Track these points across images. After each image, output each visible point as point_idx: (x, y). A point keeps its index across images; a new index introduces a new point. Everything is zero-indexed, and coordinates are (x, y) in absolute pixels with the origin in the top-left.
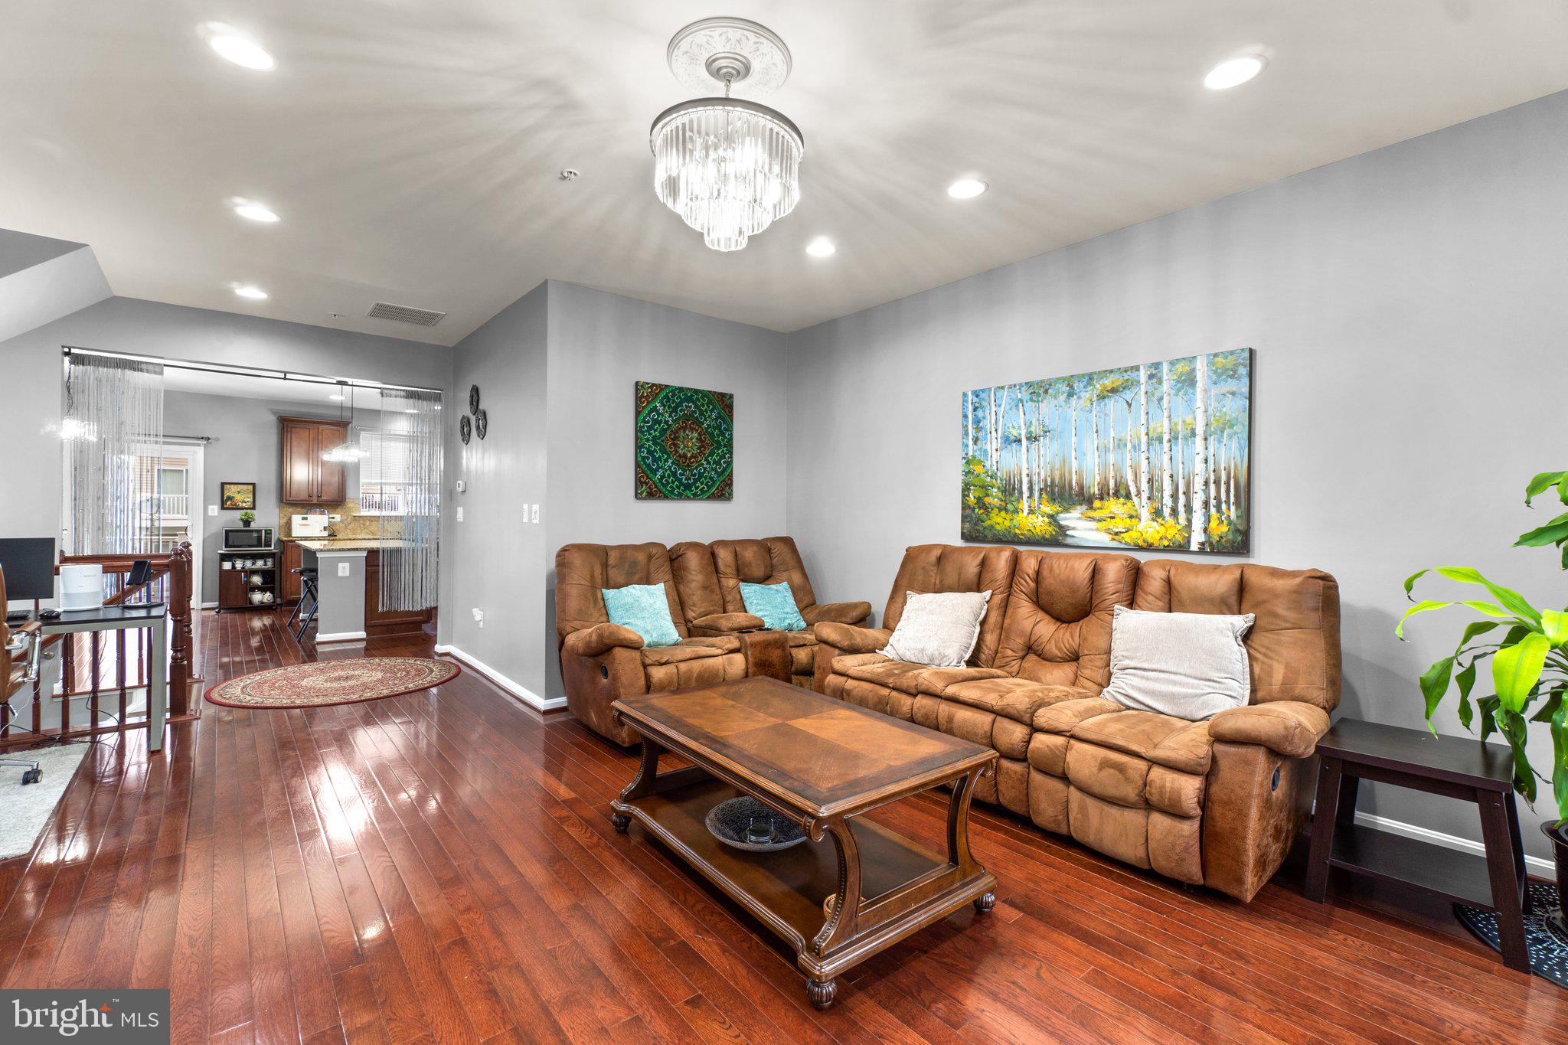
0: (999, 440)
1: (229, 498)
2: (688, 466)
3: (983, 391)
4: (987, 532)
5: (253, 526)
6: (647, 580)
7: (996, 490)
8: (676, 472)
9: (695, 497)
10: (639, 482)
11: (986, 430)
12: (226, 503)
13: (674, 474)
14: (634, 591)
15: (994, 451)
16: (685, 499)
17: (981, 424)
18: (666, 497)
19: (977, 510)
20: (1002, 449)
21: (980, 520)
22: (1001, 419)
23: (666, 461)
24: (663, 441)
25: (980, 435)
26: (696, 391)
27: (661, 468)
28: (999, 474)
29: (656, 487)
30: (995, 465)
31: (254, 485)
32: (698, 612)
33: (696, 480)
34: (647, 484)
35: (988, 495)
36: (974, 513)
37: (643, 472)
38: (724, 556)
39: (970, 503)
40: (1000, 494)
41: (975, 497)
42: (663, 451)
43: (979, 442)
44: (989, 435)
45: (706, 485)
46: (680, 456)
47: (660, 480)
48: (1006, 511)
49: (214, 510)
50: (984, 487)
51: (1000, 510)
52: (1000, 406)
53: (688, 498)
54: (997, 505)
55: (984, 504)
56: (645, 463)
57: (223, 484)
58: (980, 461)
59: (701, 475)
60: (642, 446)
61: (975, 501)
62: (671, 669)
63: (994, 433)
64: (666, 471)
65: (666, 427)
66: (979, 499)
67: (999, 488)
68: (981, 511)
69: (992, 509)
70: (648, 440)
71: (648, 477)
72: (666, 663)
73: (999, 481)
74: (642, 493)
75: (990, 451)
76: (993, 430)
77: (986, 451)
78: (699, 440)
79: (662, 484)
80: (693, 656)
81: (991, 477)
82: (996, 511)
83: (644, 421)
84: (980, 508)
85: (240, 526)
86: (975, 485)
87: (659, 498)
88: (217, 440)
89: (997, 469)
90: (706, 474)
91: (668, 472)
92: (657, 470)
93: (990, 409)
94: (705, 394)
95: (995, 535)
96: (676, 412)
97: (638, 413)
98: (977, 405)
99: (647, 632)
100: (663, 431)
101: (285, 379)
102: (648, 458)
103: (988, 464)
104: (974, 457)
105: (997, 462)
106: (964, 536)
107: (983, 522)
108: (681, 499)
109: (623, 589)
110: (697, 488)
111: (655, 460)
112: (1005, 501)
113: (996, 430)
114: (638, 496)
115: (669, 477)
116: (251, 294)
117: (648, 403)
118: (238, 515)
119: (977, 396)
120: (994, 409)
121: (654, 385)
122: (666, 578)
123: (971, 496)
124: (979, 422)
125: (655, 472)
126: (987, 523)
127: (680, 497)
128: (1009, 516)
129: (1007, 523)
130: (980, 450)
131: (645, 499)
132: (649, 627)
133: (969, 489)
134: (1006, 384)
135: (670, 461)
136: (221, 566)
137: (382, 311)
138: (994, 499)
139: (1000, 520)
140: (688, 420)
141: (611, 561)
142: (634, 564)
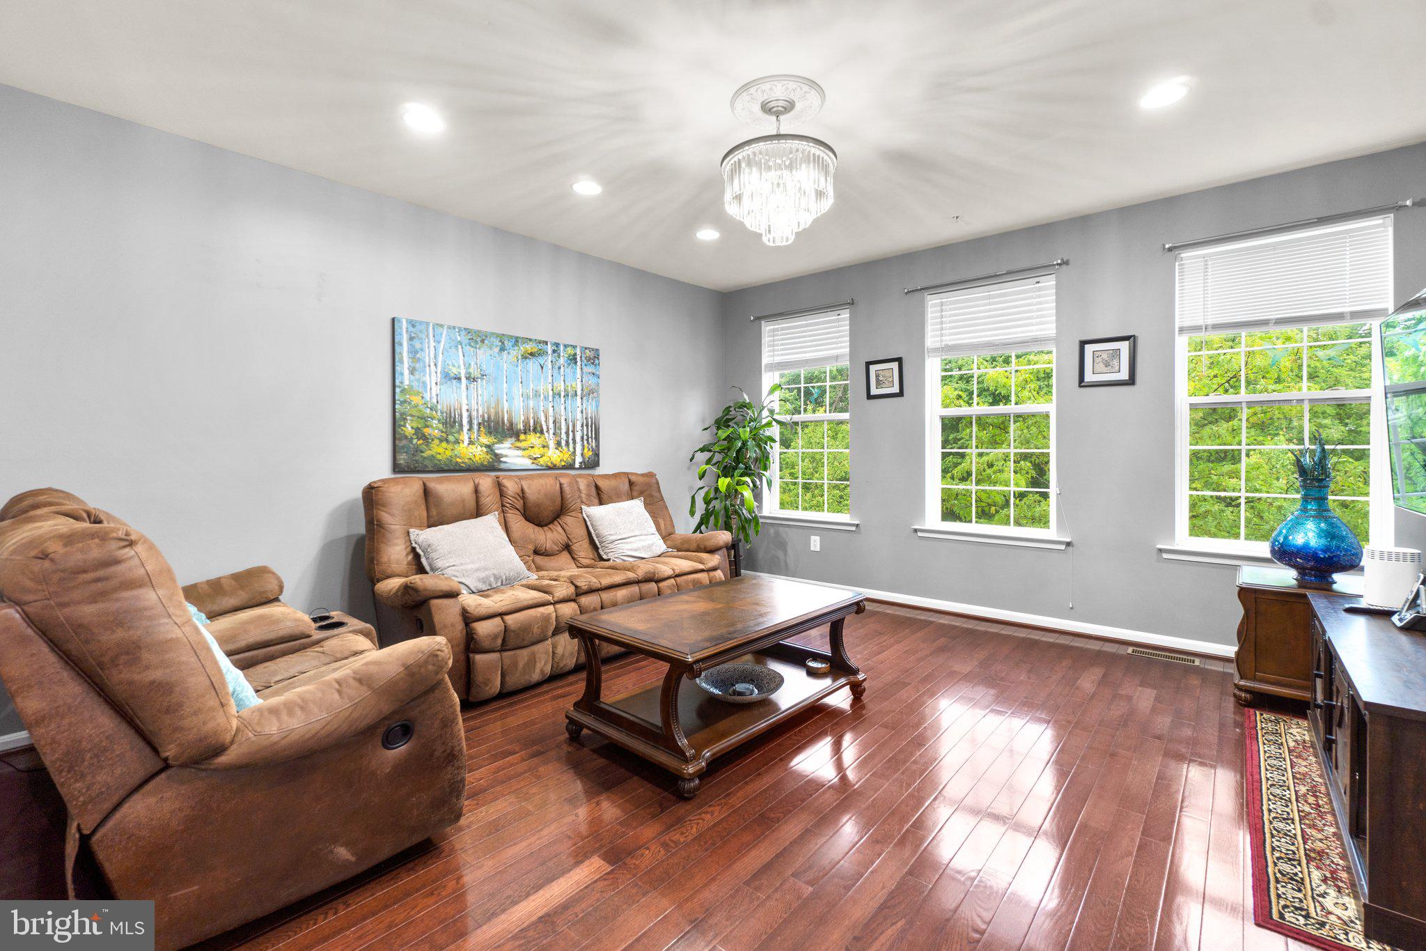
0: (439, 375)
3: (421, 323)
4: (426, 462)
7: (436, 422)
11: (424, 362)
15: (433, 384)
17: (418, 356)
19: (415, 441)
20: (441, 384)
21: (418, 450)
22: (441, 355)
25: (417, 366)
28: (439, 407)
30: (435, 398)
35: (427, 426)
36: (412, 443)
39: (407, 434)
40: (440, 426)
41: (412, 428)
43: (417, 373)
44: (427, 368)
48: (447, 441)
50: (423, 418)
51: (441, 441)
52: (439, 342)
54: (438, 436)
55: (424, 436)
58: (418, 393)
61: (413, 431)
63: (433, 367)
66: (417, 430)
67: (439, 421)
68: (421, 442)
69: (433, 440)
73: (439, 414)
75: (429, 384)
76: (432, 364)
77: (424, 383)
81: (431, 409)
82: (437, 441)
84: (419, 439)
86: (412, 416)
89: (437, 402)
93: (429, 343)
95: (436, 465)
98: (413, 335)
103: (427, 396)
104: (411, 387)
105: (437, 395)
106: (394, 468)
107: (422, 452)
112: (446, 433)
113: (435, 365)
119: (413, 326)
120: (432, 344)
123: (407, 425)
124: (416, 352)
126: (427, 453)
128: (450, 447)
129: (449, 453)
130: (419, 380)
133: (405, 419)
134: (447, 323)
138: (434, 430)
139: (441, 450)
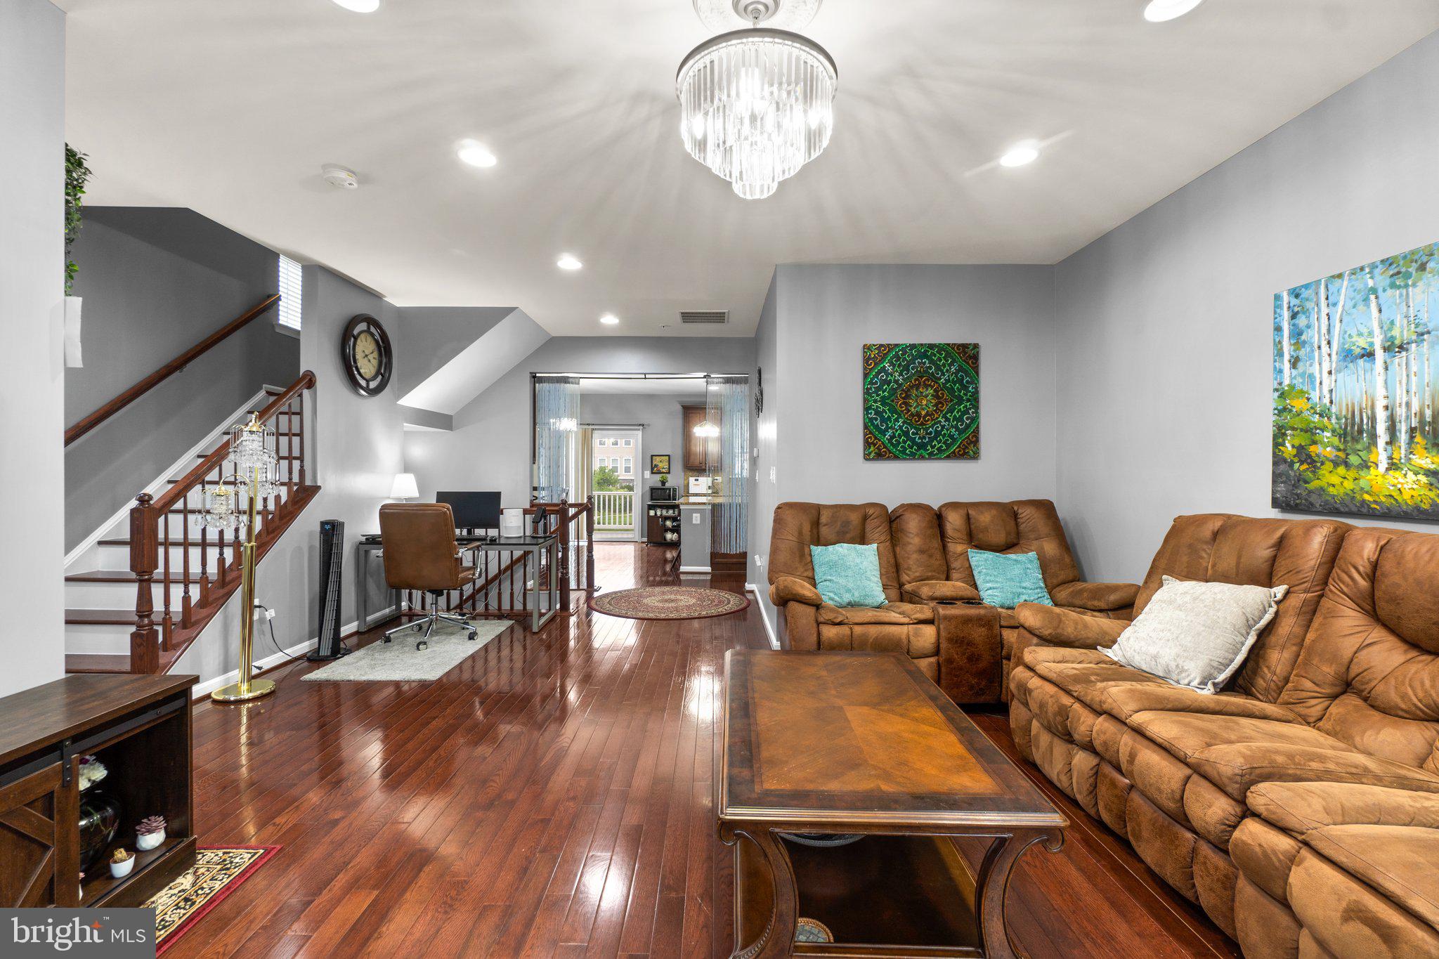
0: (1334, 357)
1: (656, 466)
2: (922, 424)
3: (1307, 286)
4: (1313, 498)
5: (667, 485)
6: (862, 540)
7: (1329, 434)
8: (908, 432)
9: (931, 456)
10: (867, 444)
11: (1312, 345)
12: (654, 470)
13: (906, 433)
14: (841, 550)
15: (1325, 374)
16: (918, 459)
17: (1303, 337)
18: (896, 458)
19: (1296, 466)
20: (1338, 371)
21: (1301, 480)
22: (1338, 325)
23: (897, 420)
24: (893, 401)
25: (1302, 353)
26: (931, 346)
27: (891, 428)
28: (1334, 409)
29: (885, 447)
30: (1328, 396)
31: (669, 456)
32: (912, 577)
33: (931, 440)
34: (875, 445)
35: (1314, 443)
36: (1292, 469)
37: (871, 433)
38: (954, 521)
39: (1286, 455)
40: (1336, 440)
41: (1293, 446)
42: (893, 411)
43: (1300, 365)
44: (1316, 354)
45: (945, 443)
46: (912, 415)
47: (890, 440)
48: (1347, 465)
49: (647, 474)
50: (1309, 430)
51: (1336, 464)
52: (1335, 305)
53: (922, 458)
54: (1331, 456)
55: (1310, 456)
56: (873, 424)
57: (652, 456)
58: (1302, 392)
59: (938, 433)
60: (870, 408)
61: (1294, 452)
62: (844, 630)
63: (1325, 349)
64: (897, 431)
65: (895, 386)
66: (1300, 449)
67: (1333, 431)
68: (1305, 466)
69: (1323, 463)
70: (875, 401)
71: (876, 438)
72: (840, 624)
73: (1334, 421)
74: (870, 453)
75: (1317, 376)
76: (1324, 343)
77: (1311, 376)
78: (936, 396)
79: (892, 444)
80: (873, 620)
81: (1321, 415)
82: (1329, 466)
83: (871, 383)
84: (1302, 463)
85: (659, 485)
86: (1294, 429)
87: (889, 458)
88: (649, 425)
89: (1331, 402)
90: (945, 431)
91: (899, 432)
92: (886, 430)
93: (1319, 311)
94: (941, 348)
95: (1326, 502)
96: (908, 370)
97: (866, 376)
98: (1296, 309)
99: (848, 591)
100: (893, 391)
101: (645, 378)
102: (876, 419)
103: (1315, 396)
104: (1292, 387)
105: (1331, 391)
106: (1276, 503)
107: (1306, 482)
108: (914, 459)
109: (830, 548)
110: (933, 447)
111: (883, 420)
112: (1344, 450)
113: (1329, 343)
114: (867, 457)
115: (900, 436)
116: (610, 320)
117: (876, 364)
118: (658, 477)
119: (1297, 296)
120: (1324, 310)
121: (881, 345)
122: (883, 538)
123: (1288, 444)
124: (1300, 334)
125: (883, 433)
126: (1315, 484)
127: (913, 457)
128: (1352, 474)
129: (1349, 485)
130: (1302, 375)
131: (873, 459)
132: (851, 585)
133: (1285, 434)
134: (1345, 268)
135: (901, 420)
136: (648, 513)
137: (688, 317)
138: (1326, 447)
139: (1335, 479)
140: (922, 377)
141: (823, 519)
142: (847, 523)
